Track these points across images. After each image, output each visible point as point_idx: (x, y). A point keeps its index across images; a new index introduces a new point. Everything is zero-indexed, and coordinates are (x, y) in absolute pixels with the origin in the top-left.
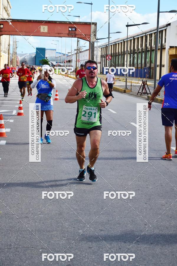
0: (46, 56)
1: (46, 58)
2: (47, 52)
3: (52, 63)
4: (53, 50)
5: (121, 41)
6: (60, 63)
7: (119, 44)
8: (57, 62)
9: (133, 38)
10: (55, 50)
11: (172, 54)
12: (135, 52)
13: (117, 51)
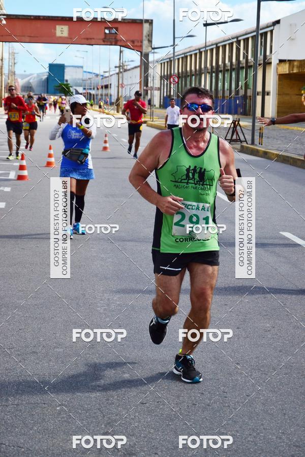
5: (196, 52)
7: (191, 56)
9: (215, 46)
11: (283, 73)
12: (220, 69)
13: (188, 69)
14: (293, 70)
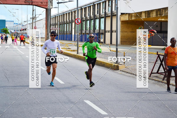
0: (6, 26)
1: (6, 27)
2: (6, 23)
3: (10, 31)
4: (12, 21)
5: (69, 12)
6: (17, 31)
7: (67, 14)
8: (14, 31)
9: (80, 8)
10: (13, 21)
11: (124, 20)
12: (83, 20)
13: (65, 20)
14: (131, 18)
